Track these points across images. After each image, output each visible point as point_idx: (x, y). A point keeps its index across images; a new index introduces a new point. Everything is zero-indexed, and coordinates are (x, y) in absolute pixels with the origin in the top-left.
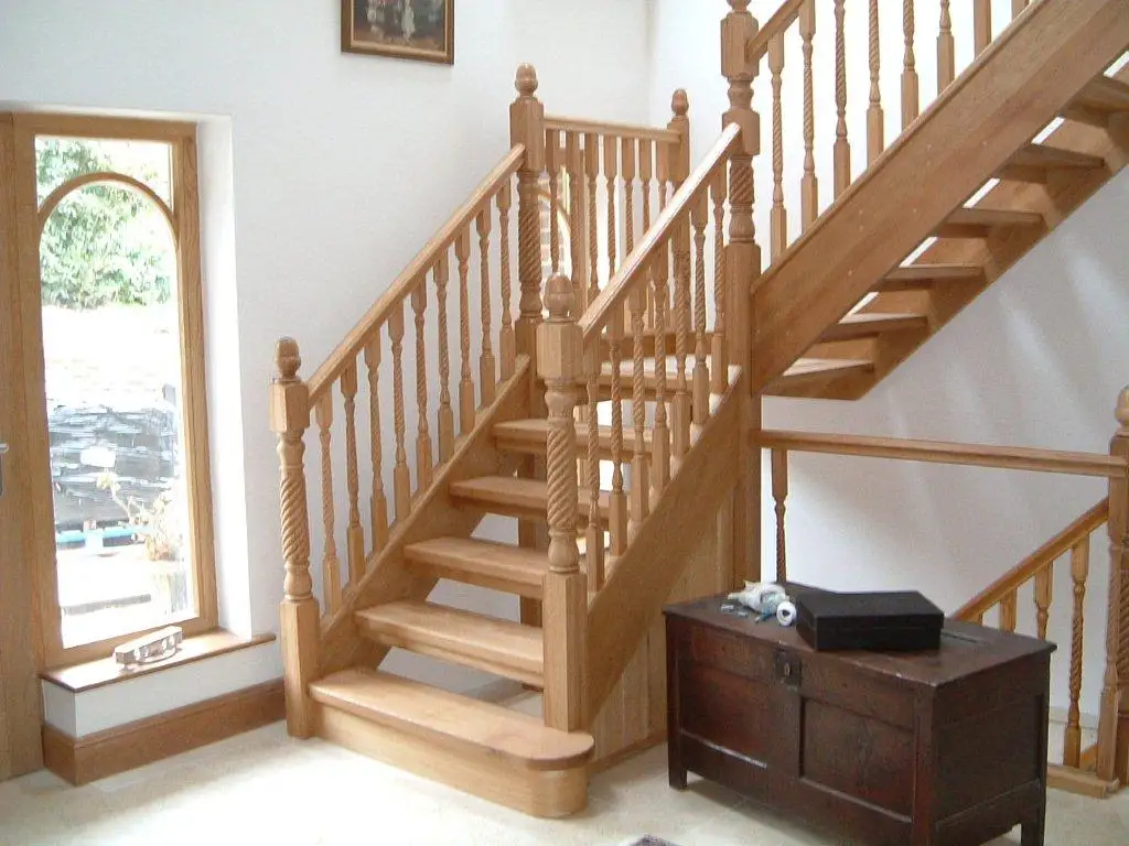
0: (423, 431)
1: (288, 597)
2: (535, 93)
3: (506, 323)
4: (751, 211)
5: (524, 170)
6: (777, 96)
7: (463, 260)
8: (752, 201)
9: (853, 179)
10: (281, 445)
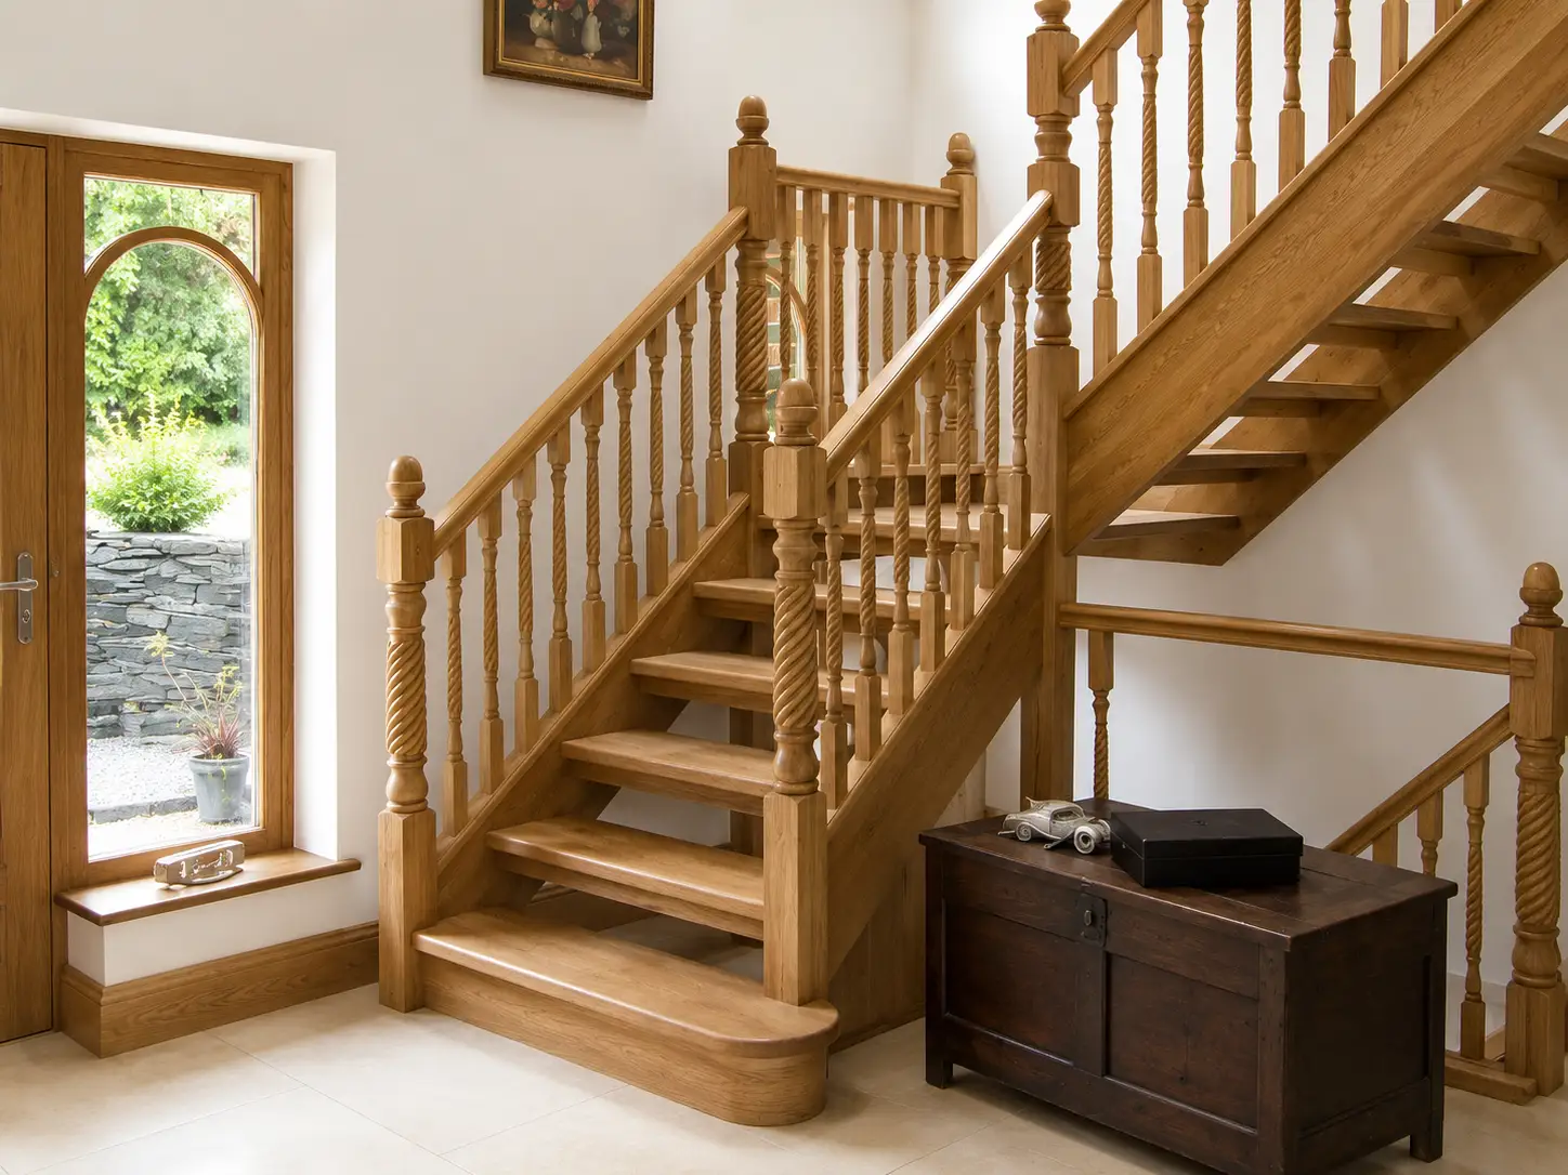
0: (594, 591)
1: (391, 805)
2: (765, 135)
3: (715, 447)
4: (1066, 301)
5: (748, 240)
6: (1106, 143)
7: (656, 361)
8: (1068, 288)
9: (1211, 258)
10: (391, 604)
